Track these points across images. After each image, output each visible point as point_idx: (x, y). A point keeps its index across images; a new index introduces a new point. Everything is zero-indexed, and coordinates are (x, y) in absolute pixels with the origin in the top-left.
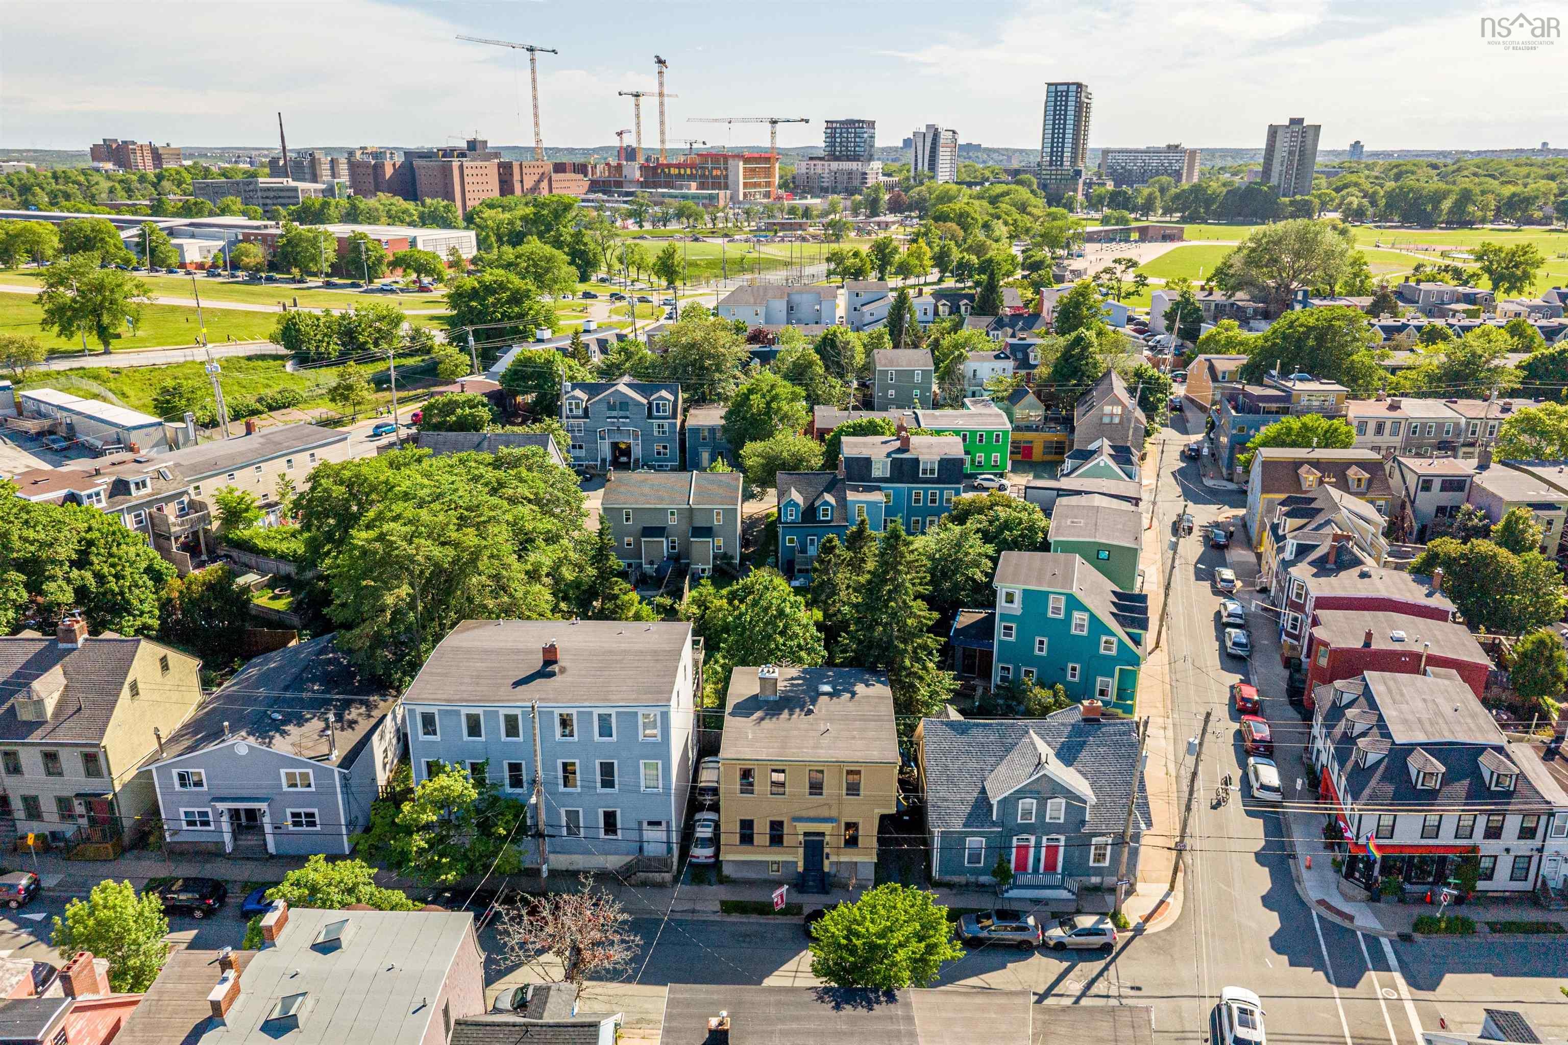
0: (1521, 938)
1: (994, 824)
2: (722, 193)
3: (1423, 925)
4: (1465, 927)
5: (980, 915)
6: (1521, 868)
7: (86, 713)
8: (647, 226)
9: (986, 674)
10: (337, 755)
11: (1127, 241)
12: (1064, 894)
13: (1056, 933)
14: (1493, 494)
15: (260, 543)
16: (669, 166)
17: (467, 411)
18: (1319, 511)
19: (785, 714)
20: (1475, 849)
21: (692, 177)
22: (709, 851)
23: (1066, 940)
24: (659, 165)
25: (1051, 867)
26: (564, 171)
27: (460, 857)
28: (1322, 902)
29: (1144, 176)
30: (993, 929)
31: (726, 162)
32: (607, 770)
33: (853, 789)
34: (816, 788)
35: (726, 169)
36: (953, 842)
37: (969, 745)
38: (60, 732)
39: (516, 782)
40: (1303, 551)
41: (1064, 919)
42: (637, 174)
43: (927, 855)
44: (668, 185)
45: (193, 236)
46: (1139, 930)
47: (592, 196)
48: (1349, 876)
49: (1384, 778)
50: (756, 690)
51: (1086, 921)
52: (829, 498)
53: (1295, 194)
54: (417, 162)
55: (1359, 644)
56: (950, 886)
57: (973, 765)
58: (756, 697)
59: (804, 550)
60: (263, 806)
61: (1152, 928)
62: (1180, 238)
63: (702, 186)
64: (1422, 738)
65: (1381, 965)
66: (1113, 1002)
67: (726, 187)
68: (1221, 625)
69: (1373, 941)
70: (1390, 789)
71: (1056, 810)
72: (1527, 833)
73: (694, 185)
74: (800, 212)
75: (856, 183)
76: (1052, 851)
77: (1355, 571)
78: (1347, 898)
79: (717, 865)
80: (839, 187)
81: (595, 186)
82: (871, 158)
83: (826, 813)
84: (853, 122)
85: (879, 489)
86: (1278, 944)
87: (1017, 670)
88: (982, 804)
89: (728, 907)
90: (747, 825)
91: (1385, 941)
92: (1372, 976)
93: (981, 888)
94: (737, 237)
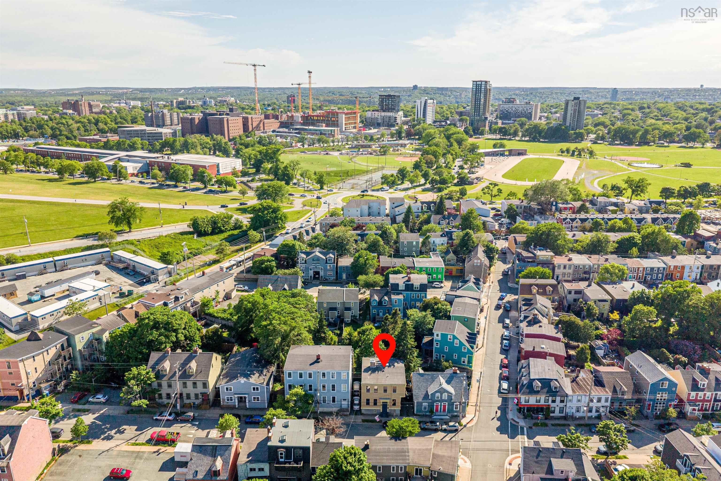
1: (430, 400)
2: (336, 129)
3: (536, 425)
4: (546, 425)
5: (426, 423)
6: (561, 410)
7: (203, 373)
8: (306, 146)
9: (432, 356)
10: (265, 383)
11: (503, 156)
12: (448, 417)
13: (444, 427)
14: (588, 297)
15: (216, 315)
16: (313, 116)
18: (532, 304)
19: (377, 372)
20: (549, 405)
21: (323, 121)
22: (358, 407)
23: (447, 428)
24: (309, 116)
25: (444, 410)
26: (269, 119)
27: (300, 408)
28: (512, 419)
30: (429, 426)
31: (337, 115)
32: (333, 386)
33: (395, 391)
34: (385, 391)
35: (338, 118)
36: (420, 404)
37: (425, 379)
38: (197, 377)
39: (311, 389)
40: (526, 317)
41: (447, 423)
42: (300, 119)
43: (413, 408)
44: (313, 124)
45: (128, 161)
46: (465, 426)
47: (281, 130)
48: (520, 412)
49: (527, 388)
50: (369, 365)
51: (451, 424)
52: (386, 298)
53: (576, 129)
54: (208, 118)
55: (531, 349)
56: (419, 415)
57: (425, 384)
58: (369, 367)
59: (378, 315)
60: (246, 396)
61: (468, 426)
62: (525, 154)
63: (327, 126)
64: (537, 377)
65: (522, 434)
67: (338, 126)
68: (503, 339)
69: (522, 428)
70: (528, 391)
71: (445, 396)
72: (562, 401)
73: (324, 125)
74: (369, 138)
75: (392, 122)
76: (444, 406)
77: (538, 325)
78: (519, 418)
79: (360, 410)
80: (385, 123)
81: (283, 125)
82: (398, 111)
83: (388, 397)
84: (391, 96)
85: (401, 294)
86: (498, 429)
87: (440, 355)
88: (427, 395)
89: (364, 421)
90: (368, 400)
91: (525, 429)
92: (519, 436)
93: (426, 416)
94: (343, 152)
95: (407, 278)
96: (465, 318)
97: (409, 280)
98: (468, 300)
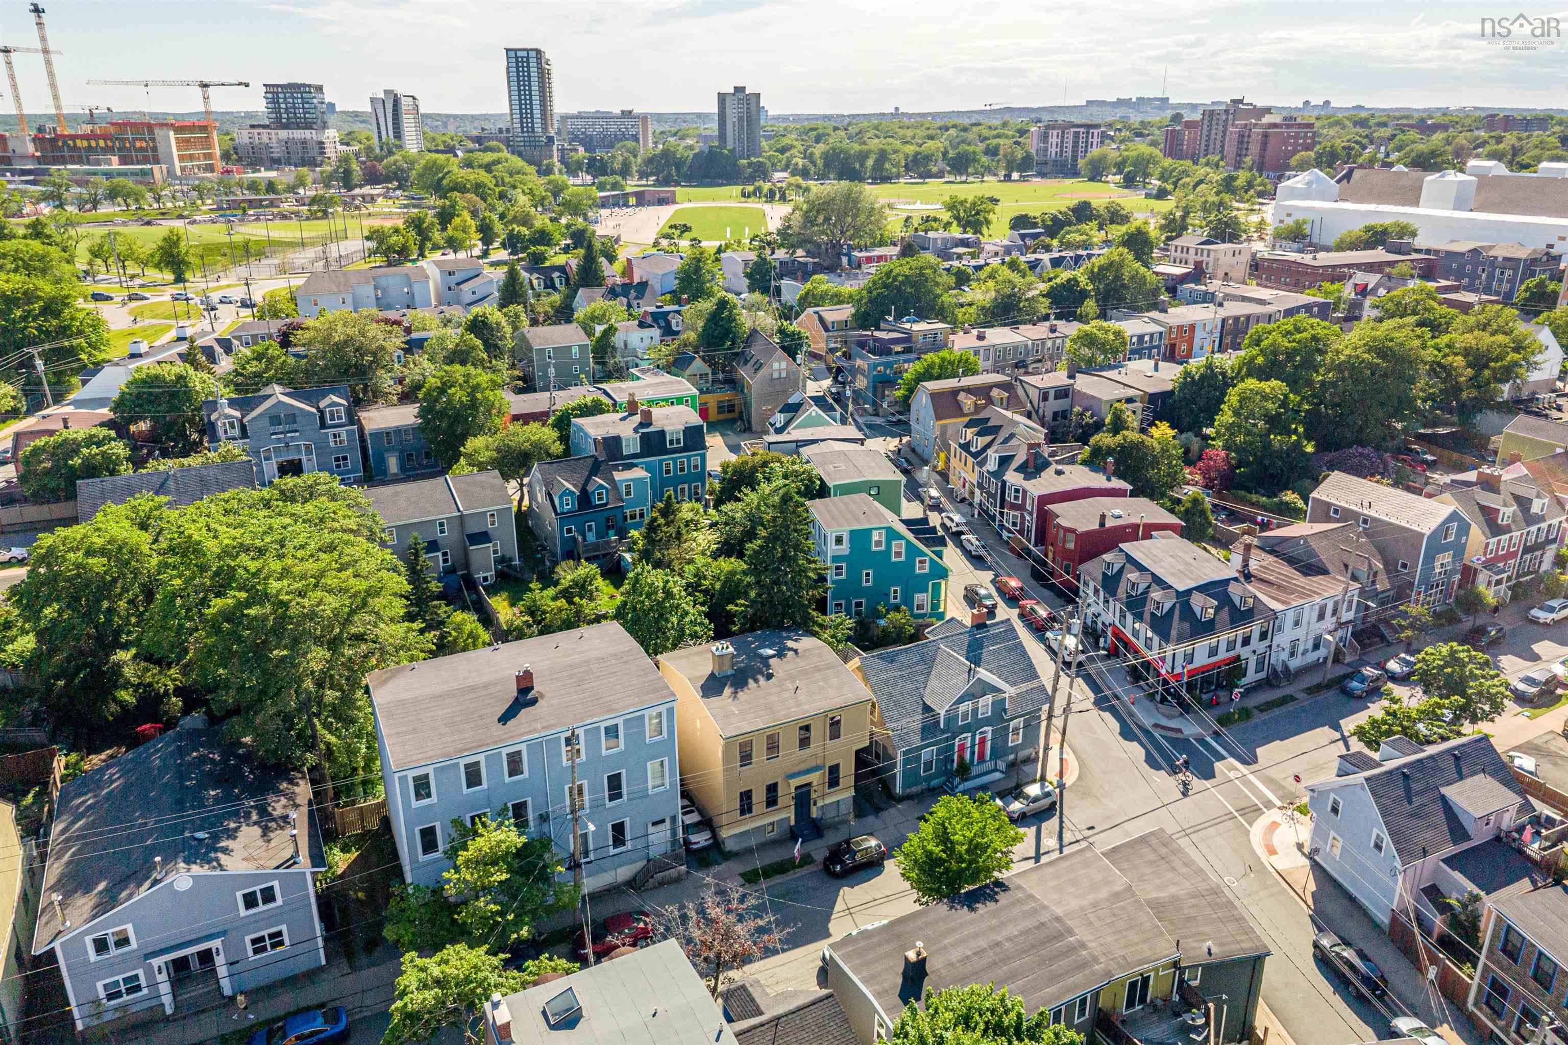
0: (1277, 711)
1: (941, 732)
2: (156, 168)
3: (1226, 721)
4: (1249, 714)
6: (1260, 663)
8: (71, 209)
10: (303, 856)
11: (626, 205)
12: (998, 775)
13: (1016, 806)
14: (1093, 397)
16: (73, 137)
17: (95, 450)
18: (999, 427)
19: (751, 683)
20: (1237, 657)
21: (109, 150)
22: (706, 834)
23: (1026, 809)
24: (58, 137)
25: (983, 756)
28: (1157, 726)
29: (610, 142)
31: (151, 131)
32: (615, 783)
33: (835, 732)
34: (805, 740)
35: (153, 140)
36: (913, 757)
39: (523, 823)
40: (1004, 461)
41: (1014, 793)
42: (31, 148)
43: (892, 777)
46: (1061, 786)
48: (1162, 700)
49: (1180, 619)
50: (707, 669)
52: (599, 481)
53: (748, 157)
55: (1096, 526)
56: (910, 798)
57: (909, 686)
58: (712, 675)
60: (215, 944)
61: (1069, 780)
62: (674, 202)
63: (123, 161)
65: (1221, 758)
66: (1084, 844)
67: (157, 161)
69: (1203, 742)
70: (1187, 628)
71: (986, 706)
72: (1263, 636)
73: (115, 159)
74: (263, 187)
75: (314, 153)
76: (983, 742)
77: (1051, 471)
78: (1170, 717)
80: (294, 158)
82: (325, 126)
83: (813, 763)
84: (298, 86)
85: (637, 464)
86: (1151, 764)
87: (849, 604)
88: (930, 719)
89: (749, 878)
90: (745, 796)
91: (1208, 739)
92: (1218, 766)
93: (931, 791)
94: (198, 218)
95: (635, 419)
96: (871, 484)
97: (644, 424)
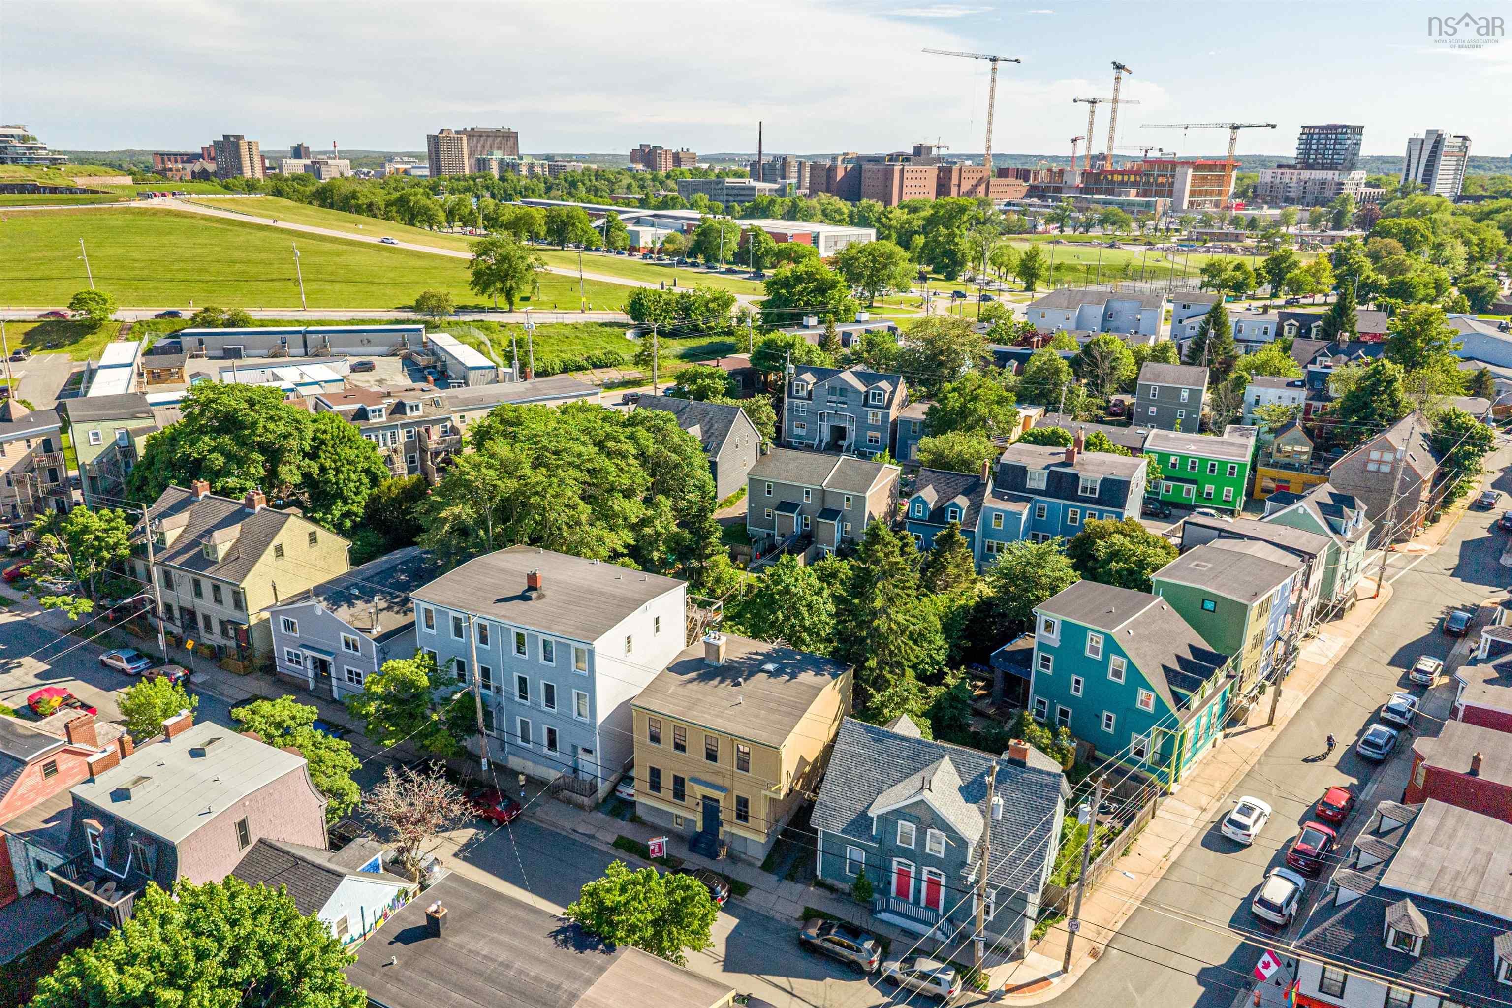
1: (872, 838)
2: (1160, 201)
5: (825, 925)
7: (241, 561)
8: (1068, 231)
9: (1024, 703)
10: (377, 631)
12: (939, 935)
13: (893, 967)
16: (1113, 173)
19: (716, 682)
21: (1135, 184)
22: (631, 790)
23: (899, 976)
24: (1103, 172)
25: (933, 903)
26: (1007, 176)
30: (837, 942)
31: (1174, 169)
32: (549, 691)
33: (745, 764)
34: (711, 754)
35: (1173, 176)
37: (880, 753)
38: (222, 571)
39: (487, 684)
42: (1078, 181)
44: (1110, 192)
46: (996, 997)
47: (1028, 201)
49: (1345, 922)
50: (703, 653)
51: (926, 965)
52: (962, 501)
54: (866, 166)
55: (1462, 768)
56: (832, 889)
57: (875, 775)
58: (702, 659)
60: (331, 659)
63: (1142, 193)
64: (1421, 888)
67: (1170, 194)
68: (1374, 718)
70: (1347, 936)
71: (936, 842)
73: (1133, 192)
74: (1245, 222)
75: (1329, 193)
76: (933, 885)
79: (632, 803)
80: (1307, 197)
81: (1034, 191)
82: (1352, 167)
83: (719, 781)
84: (1335, 127)
85: (1028, 500)
87: (1053, 707)
88: (865, 816)
89: (621, 843)
90: (655, 773)
95: (1062, 458)
96: (1205, 597)
97: (1068, 463)
98: (1259, 550)
